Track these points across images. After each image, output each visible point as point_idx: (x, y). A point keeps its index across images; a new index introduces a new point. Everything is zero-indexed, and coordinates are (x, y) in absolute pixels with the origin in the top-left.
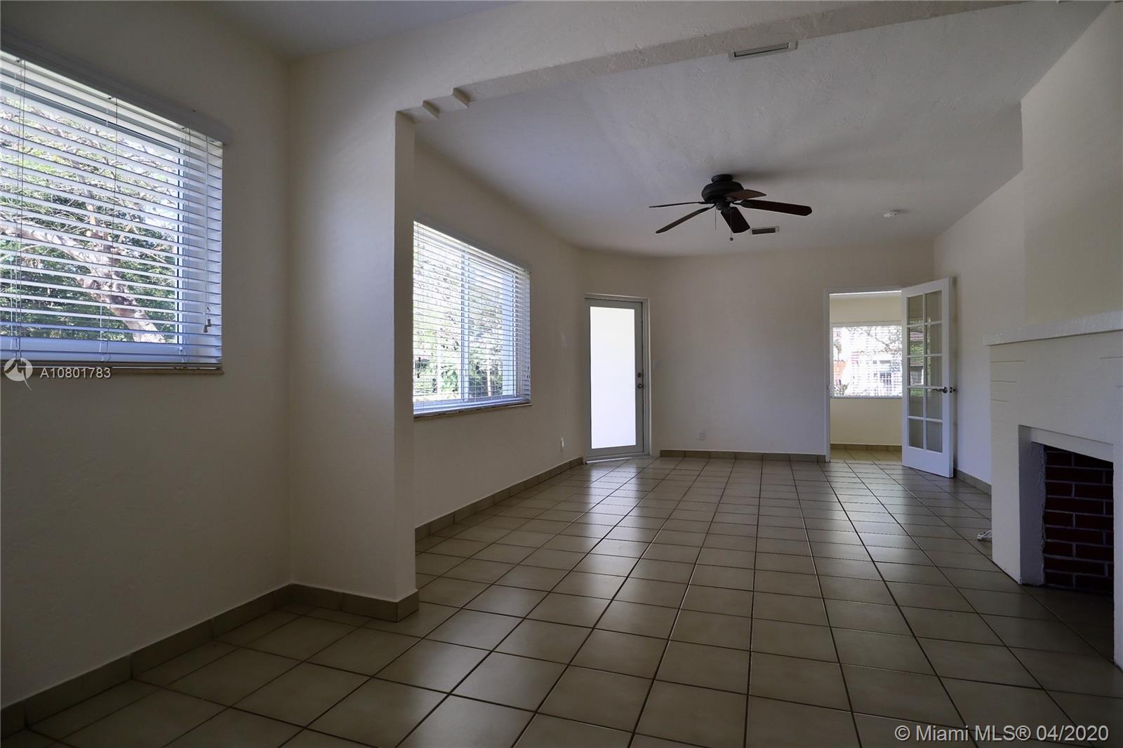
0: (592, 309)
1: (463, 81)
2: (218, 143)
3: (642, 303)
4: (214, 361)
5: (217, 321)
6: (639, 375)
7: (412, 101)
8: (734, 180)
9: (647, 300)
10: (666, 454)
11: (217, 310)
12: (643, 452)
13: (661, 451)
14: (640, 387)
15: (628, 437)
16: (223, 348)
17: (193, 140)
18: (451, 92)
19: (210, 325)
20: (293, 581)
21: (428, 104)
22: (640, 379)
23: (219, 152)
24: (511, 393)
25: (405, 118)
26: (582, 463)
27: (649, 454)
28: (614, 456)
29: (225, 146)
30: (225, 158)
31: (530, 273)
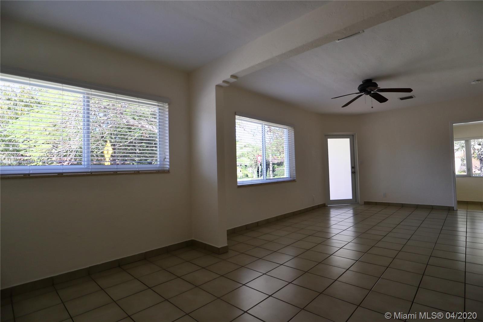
0: (329, 140)
1: (233, 73)
2: (167, 104)
3: (353, 135)
4: (168, 169)
5: (168, 157)
6: (353, 167)
7: (219, 82)
8: (373, 82)
9: (355, 134)
10: (367, 203)
11: (168, 154)
12: (356, 202)
13: (364, 202)
14: (353, 173)
15: (349, 195)
16: (170, 165)
17: (159, 104)
18: (229, 77)
19: (165, 158)
20: (193, 239)
21: (224, 81)
22: (353, 170)
23: (167, 107)
24: (287, 176)
25: (218, 87)
26: (325, 206)
27: (359, 203)
28: (341, 204)
29: (169, 105)
30: (169, 108)
31: (294, 128)
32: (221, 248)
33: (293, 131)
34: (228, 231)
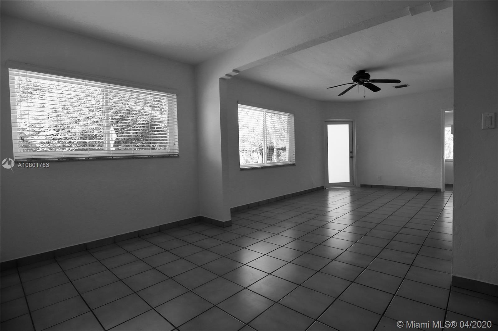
0: (329, 126)
1: (235, 68)
2: (175, 95)
3: (352, 121)
4: (177, 154)
5: (177, 143)
6: (351, 152)
7: (223, 75)
8: (366, 73)
9: (354, 120)
10: (364, 186)
11: (177, 140)
12: (353, 185)
13: (361, 185)
14: (351, 157)
15: (346, 178)
16: (179, 150)
17: (169, 95)
18: (232, 71)
19: (175, 144)
20: (201, 215)
21: (227, 75)
22: (352, 154)
23: (176, 97)
24: (288, 161)
25: (222, 79)
26: (324, 189)
27: (355, 186)
28: (339, 186)
29: (177, 95)
30: (177, 99)
31: (294, 115)
32: (225, 222)
33: (294, 118)
34: (231, 209)
